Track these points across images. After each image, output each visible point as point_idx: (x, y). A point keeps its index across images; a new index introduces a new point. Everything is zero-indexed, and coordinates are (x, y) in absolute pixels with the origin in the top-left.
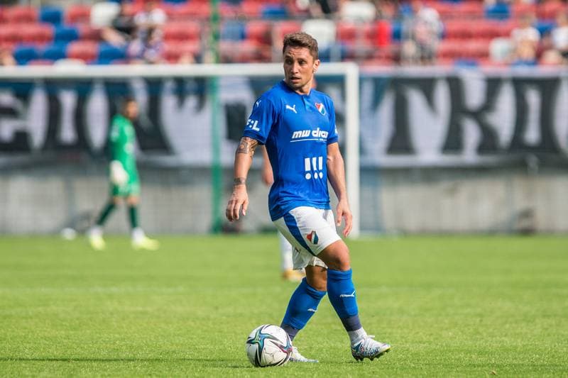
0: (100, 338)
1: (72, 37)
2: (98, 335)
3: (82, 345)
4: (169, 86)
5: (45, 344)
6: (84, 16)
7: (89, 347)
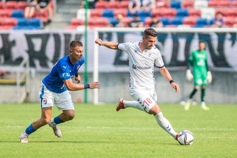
0: (198, 151)
1: (185, 14)
2: (197, 149)
3: (190, 154)
4: (229, 36)
5: (173, 153)
6: (191, 5)
7: (193, 154)
